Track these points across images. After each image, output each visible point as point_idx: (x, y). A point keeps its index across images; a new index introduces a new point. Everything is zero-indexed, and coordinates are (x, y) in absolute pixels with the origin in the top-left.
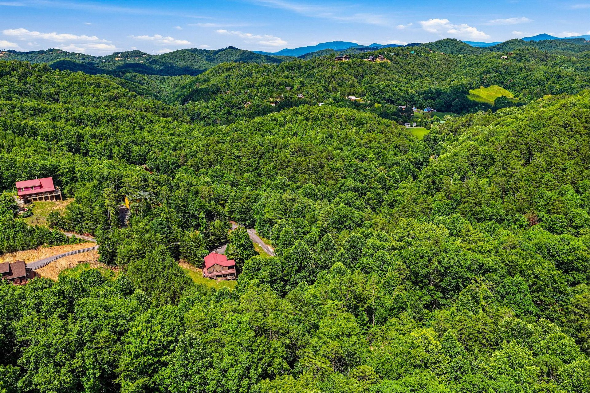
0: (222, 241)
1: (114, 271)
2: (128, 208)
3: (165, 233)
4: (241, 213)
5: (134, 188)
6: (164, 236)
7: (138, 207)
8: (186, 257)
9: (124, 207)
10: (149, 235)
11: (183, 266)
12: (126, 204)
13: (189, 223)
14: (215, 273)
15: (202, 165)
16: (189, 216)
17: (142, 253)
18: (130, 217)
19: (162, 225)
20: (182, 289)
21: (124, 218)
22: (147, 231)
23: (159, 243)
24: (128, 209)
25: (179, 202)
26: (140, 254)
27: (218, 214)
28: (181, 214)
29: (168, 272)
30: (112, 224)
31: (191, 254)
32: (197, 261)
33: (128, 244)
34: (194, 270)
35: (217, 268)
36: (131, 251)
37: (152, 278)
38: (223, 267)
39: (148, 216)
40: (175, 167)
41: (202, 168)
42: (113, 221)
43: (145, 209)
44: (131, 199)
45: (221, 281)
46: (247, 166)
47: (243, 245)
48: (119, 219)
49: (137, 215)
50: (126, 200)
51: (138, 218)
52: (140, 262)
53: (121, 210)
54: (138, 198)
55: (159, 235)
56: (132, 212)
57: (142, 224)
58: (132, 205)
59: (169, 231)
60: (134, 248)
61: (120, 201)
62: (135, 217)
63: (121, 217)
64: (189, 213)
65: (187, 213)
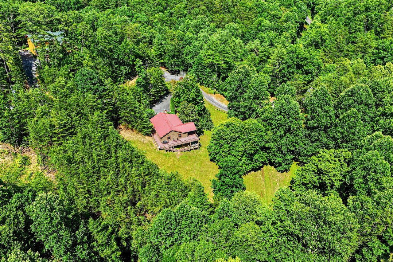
0: (163, 93)
1: (26, 154)
2: (34, 54)
3: (97, 90)
4: (173, 57)
5: (38, 23)
6: (97, 96)
7: (48, 52)
8: (130, 123)
9: (28, 53)
10: (74, 97)
11: (126, 134)
12: (31, 48)
13: (118, 72)
14: (171, 143)
15: (107, 4)
16: (116, 64)
17: (70, 128)
18: (40, 68)
19: (91, 79)
20: (144, 185)
21: (31, 68)
22: (71, 90)
23: (93, 109)
24: (35, 57)
25: (104, 44)
26: (67, 130)
27: (149, 59)
28: (107, 61)
29: (117, 157)
30: (13, 79)
31: (135, 118)
32: (144, 127)
33: (45, 114)
34: (143, 140)
35: (174, 136)
36: (52, 126)
37: (94, 172)
38: (180, 134)
39: (66, 66)
40: (78, 7)
41: (108, 8)
42: (13, 75)
43: (61, 56)
44: (37, 41)
45: (182, 154)
46: (156, 6)
47: (194, 100)
48: (22, 71)
49: (50, 65)
50: (30, 42)
51: (52, 70)
52: (69, 144)
53: (24, 57)
54: (46, 39)
55: (89, 95)
56: (42, 60)
57: (61, 80)
58: (40, 49)
59: (102, 88)
60: (55, 120)
61: (20, 44)
62: (47, 67)
63: (26, 67)
64: (117, 59)
65: (114, 59)
